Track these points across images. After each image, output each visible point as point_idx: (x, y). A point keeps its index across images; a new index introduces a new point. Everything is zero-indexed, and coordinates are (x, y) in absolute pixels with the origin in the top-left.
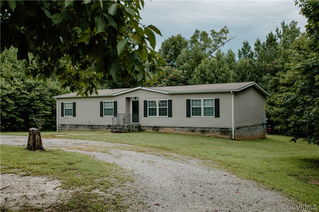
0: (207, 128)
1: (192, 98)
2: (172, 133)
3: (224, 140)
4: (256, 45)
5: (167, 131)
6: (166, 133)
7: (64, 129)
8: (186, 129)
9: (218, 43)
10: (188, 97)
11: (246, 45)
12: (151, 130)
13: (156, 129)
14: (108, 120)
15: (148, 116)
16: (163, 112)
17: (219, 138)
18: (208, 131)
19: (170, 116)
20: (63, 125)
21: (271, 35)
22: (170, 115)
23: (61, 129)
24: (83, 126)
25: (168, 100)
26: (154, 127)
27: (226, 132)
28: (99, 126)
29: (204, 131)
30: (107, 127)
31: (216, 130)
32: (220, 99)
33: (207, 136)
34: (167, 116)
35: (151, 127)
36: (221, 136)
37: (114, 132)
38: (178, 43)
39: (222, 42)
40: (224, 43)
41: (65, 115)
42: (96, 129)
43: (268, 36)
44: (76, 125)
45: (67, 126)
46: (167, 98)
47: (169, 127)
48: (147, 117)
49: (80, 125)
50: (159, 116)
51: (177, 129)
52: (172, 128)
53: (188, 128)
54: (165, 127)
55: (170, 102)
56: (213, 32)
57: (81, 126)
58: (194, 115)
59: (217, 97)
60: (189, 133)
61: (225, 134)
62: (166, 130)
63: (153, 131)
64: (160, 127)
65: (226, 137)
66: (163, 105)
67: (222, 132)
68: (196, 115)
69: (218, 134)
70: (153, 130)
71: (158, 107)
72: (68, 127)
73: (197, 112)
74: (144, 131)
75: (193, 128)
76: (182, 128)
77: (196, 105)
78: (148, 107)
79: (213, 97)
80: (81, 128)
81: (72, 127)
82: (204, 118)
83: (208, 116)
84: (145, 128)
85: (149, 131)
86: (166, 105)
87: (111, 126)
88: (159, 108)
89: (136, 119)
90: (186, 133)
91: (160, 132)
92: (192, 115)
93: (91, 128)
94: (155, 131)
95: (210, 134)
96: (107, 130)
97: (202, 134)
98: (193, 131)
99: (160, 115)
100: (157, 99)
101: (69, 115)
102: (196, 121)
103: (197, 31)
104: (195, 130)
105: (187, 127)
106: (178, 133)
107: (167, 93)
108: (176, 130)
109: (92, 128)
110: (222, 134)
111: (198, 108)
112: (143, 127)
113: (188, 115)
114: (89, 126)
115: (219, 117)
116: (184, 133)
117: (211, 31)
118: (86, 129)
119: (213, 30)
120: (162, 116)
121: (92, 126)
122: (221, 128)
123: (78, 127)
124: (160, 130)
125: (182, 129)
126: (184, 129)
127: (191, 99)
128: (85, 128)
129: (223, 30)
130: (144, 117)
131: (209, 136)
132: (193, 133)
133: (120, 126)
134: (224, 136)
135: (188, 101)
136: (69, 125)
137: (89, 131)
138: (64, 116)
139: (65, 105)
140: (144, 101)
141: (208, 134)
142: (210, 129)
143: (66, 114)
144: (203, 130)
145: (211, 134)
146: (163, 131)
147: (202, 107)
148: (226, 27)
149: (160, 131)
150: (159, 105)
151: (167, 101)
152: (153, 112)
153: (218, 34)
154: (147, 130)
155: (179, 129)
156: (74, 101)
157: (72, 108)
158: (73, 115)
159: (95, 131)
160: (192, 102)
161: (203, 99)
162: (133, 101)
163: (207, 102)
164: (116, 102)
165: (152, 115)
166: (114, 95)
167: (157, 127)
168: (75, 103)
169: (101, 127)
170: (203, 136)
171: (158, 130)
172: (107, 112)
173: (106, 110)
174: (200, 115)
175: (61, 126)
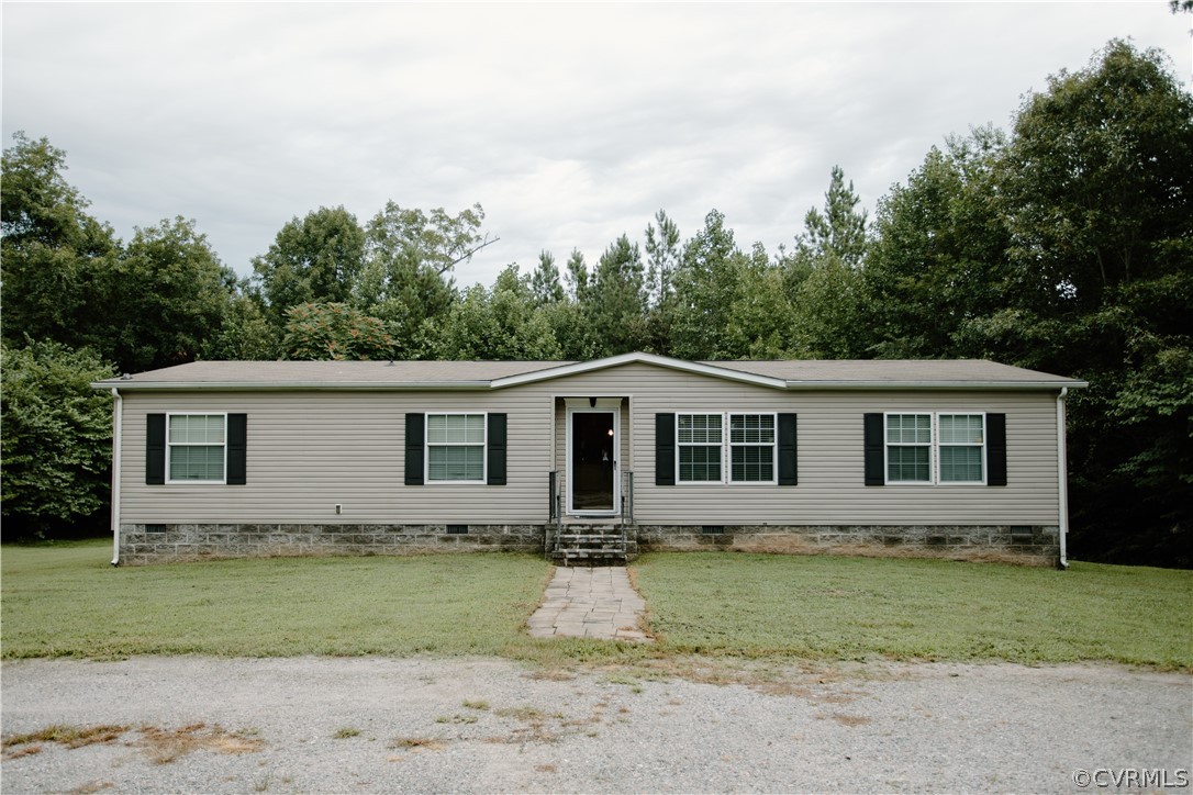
0: (952, 527)
1: (888, 408)
2: (794, 550)
3: (1024, 573)
4: (571, 266)
5: (770, 546)
6: (765, 552)
7: (164, 547)
8: (861, 534)
9: (452, 250)
10: (874, 405)
11: (546, 263)
12: (693, 543)
13: (717, 536)
14: (465, 499)
15: (678, 482)
16: (750, 465)
17: (1006, 563)
18: (959, 540)
19: (791, 481)
20: (151, 527)
21: (623, 244)
22: (789, 477)
23: (141, 550)
24: (293, 528)
25: (780, 415)
26: (706, 528)
27: (1030, 543)
28: (392, 528)
29: (938, 539)
30: (444, 534)
31: (992, 534)
32: (1007, 416)
33: (956, 558)
34: (771, 479)
35: (690, 527)
36: (1014, 558)
37: (570, 560)
38: (348, 232)
39: (466, 248)
40: (469, 254)
41: (171, 478)
42: (378, 541)
44: (248, 528)
45: (184, 531)
46: (773, 408)
47: (782, 528)
48: (673, 484)
49: (275, 527)
50: (734, 479)
51: (818, 535)
52: (797, 530)
53: (872, 531)
54: (765, 525)
55: (788, 421)
56: (440, 216)
57: (279, 532)
58: (898, 479)
59: (995, 407)
60: (877, 548)
61: (1030, 548)
62: (766, 542)
63: (703, 547)
64: (736, 528)
65: (1033, 559)
66: (753, 436)
67: (1016, 540)
68: (906, 477)
69: (1000, 551)
70: (704, 540)
71: (726, 446)
72: (189, 538)
73: (913, 464)
74: (654, 546)
75: (894, 530)
76: (841, 528)
77: (908, 434)
78: (677, 444)
79: (982, 409)
80: (283, 539)
81: (219, 536)
82: (940, 487)
83: (958, 479)
85: (683, 545)
86: (768, 436)
87: (469, 529)
88: (733, 447)
90: (861, 550)
91: (739, 551)
92: (890, 479)
93: (348, 540)
94: (711, 547)
95: (966, 551)
96: (445, 545)
97: (930, 553)
98: (892, 541)
99: (737, 475)
100: (727, 407)
101: (196, 477)
102: (901, 501)
103: (391, 207)
104: (900, 536)
105: (866, 527)
106: (823, 553)
107: (781, 384)
108: (814, 540)
109: (353, 539)
110: (1016, 550)
111: (913, 447)
112: (651, 528)
113: (874, 477)
114: (330, 529)
115: (1004, 483)
116: (851, 548)
117: (433, 211)
118: (313, 544)
119: (441, 211)
120: (748, 479)
121: (355, 527)
122: (1012, 527)
123: (260, 537)
124: (735, 541)
125: (841, 534)
126: (852, 534)
127: (886, 414)
128: (307, 540)
129: (468, 215)
130: (657, 484)
131: (962, 558)
132: (892, 551)
133: (569, 532)
134: (1023, 557)
135: (873, 423)
136: (200, 525)
137: (334, 555)
138: (167, 481)
139: (170, 427)
140: (658, 415)
141: (957, 552)
142: (967, 530)
143: (175, 473)
144: (936, 535)
145: (973, 551)
146: (753, 545)
147: (935, 444)
148: (479, 206)
149: (736, 544)
150: (736, 436)
151: (773, 416)
152: (703, 465)
153: (452, 222)
154: (671, 541)
155: (828, 533)
156: (238, 405)
157: (225, 444)
158: (228, 478)
159: (371, 554)
160: (889, 426)
161: (938, 413)
162: (575, 416)
163: (954, 426)
164: (504, 416)
165: (697, 478)
166: (494, 385)
167: (720, 528)
168: (243, 417)
169: (406, 532)
170: (933, 561)
171: (728, 541)
172: (447, 463)
173: (438, 453)
174: (925, 475)
175: (141, 533)
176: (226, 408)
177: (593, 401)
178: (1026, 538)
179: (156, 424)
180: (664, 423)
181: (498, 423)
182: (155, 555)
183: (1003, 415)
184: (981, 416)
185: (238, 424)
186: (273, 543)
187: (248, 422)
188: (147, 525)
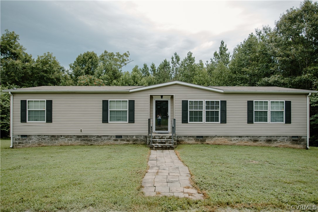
0: (274, 136)
1: (254, 99)
2: (225, 144)
3: (296, 151)
4: (151, 67)
5: (218, 142)
6: (216, 144)
7: (27, 142)
8: (246, 139)
9: (121, 63)
10: (250, 98)
11: (145, 66)
12: (193, 141)
13: (201, 139)
14: (121, 127)
15: (189, 122)
16: (212, 117)
17: (290, 148)
18: (276, 140)
19: (224, 122)
20: (22, 136)
22: (224, 121)
23: (19, 143)
24: (67, 136)
25: (221, 101)
26: (198, 137)
27: (298, 141)
28: (98, 137)
30: (115, 138)
31: (286, 138)
32: (291, 102)
33: (275, 146)
34: (218, 121)
35: (192, 137)
36: (293, 146)
37: (155, 148)
39: (125, 63)
40: (126, 64)
41: (29, 121)
42: (94, 141)
45: (33, 137)
46: (219, 99)
47: (221, 137)
48: (187, 123)
49: (62, 136)
50: (206, 121)
51: (233, 139)
52: (226, 137)
53: (249, 138)
54: (216, 136)
55: (224, 103)
56: (118, 54)
57: (63, 137)
58: (257, 121)
59: (288, 99)
60: (251, 143)
61: (297, 143)
62: (216, 141)
63: (197, 143)
64: (207, 137)
65: (298, 146)
66: (212, 108)
67: (293, 140)
68: (260, 121)
69: (288, 144)
70: (197, 140)
71: (204, 111)
72: (34, 139)
73: (262, 117)
74: (181, 142)
75: (256, 137)
76: (240, 137)
78: (189, 110)
79: (284, 99)
80: (64, 140)
81: (44, 139)
82: (270, 124)
83: (276, 121)
84: (183, 138)
85: (190, 142)
86: (217, 108)
87: (123, 137)
88: (206, 111)
90: (246, 144)
91: (208, 144)
92: (255, 121)
93: (84, 140)
94: (199, 143)
95: (278, 144)
96: (115, 142)
97: (267, 144)
98: (255, 141)
100: (204, 99)
101: (37, 120)
102: (260, 129)
103: (106, 52)
104: (258, 139)
105: (248, 136)
106: (234, 145)
108: (231, 140)
109: (86, 139)
110: (293, 143)
111: (262, 112)
112: (180, 137)
113: (250, 121)
114: (79, 137)
115: (290, 123)
116: (243, 143)
117: (116, 53)
118: (73, 141)
119: (118, 53)
120: (211, 121)
121: (86, 136)
122: (292, 136)
123: (57, 139)
124: (206, 141)
125: (240, 139)
126: (243, 138)
127: (254, 101)
128: (71, 140)
129: (125, 54)
130: (182, 123)
131: (277, 146)
132: (256, 144)
134: (295, 146)
135: (250, 104)
136: (38, 135)
137: (80, 145)
138: (27, 121)
139: (28, 104)
140: (183, 101)
141: (275, 144)
142: (278, 137)
143: (30, 119)
144: (269, 139)
145: (280, 144)
146: (212, 142)
147: (269, 110)
148: (128, 52)
149: (207, 142)
150: (207, 108)
151: (219, 101)
152: (197, 117)
153: (121, 56)
154: (186, 141)
155: (235, 138)
156: (49, 97)
157: (45, 110)
158: (46, 121)
159: (91, 145)
160: (255, 105)
161: (270, 101)
162: (156, 101)
163: (275, 105)
164: (134, 101)
165: (195, 121)
167: (202, 137)
168: (51, 101)
169: (103, 138)
170: (269, 147)
171: (204, 141)
172: (115, 116)
173: (113, 113)
174: (266, 120)
175: (20, 137)
176: (45, 98)
177: (162, 96)
178: (296, 140)
179: (24, 103)
180: (185, 104)
181: (132, 104)
182: (24, 145)
183: (290, 102)
184: (283, 102)
185: (49, 104)
186: (61, 141)
187: (53, 103)
188: (21, 135)
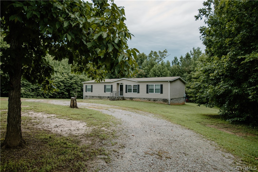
1: (149, 84)
2: (139, 101)
3: (165, 105)
4: (180, 58)
5: (137, 100)
9: (162, 57)
10: (148, 84)
11: (176, 58)
12: (129, 100)
13: (131, 99)
14: (108, 94)
16: (135, 91)
17: (162, 104)
18: (157, 100)
21: (188, 54)
22: (138, 92)
23: (85, 98)
24: (96, 97)
28: (103, 97)
29: (155, 100)
30: (107, 98)
31: (161, 100)
36: (163, 103)
37: (111, 100)
38: (143, 57)
40: (165, 58)
41: (87, 91)
43: (186, 54)
44: (93, 96)
45: (88, 97)
47: (138, 98)
48: (127, 93)
50: (133, 92)
51: (142, 99)
54: (136, 98)
55: (139, 85)
56: (160, 52)
59: (162, 83)
60: (148, 101)
64: (133, 98)
65: (166, 103)
66: (135, 87)
67: (164, 101)
68: (151, 92)
69: (162, 102)
70: (130, 99)
71: (132, 88)
73: (152, 91)
74: (125, 100)
76: (144, 98)
77: (151, 87)
78: (128, 88)
79: (160, 84)
81: (91, 97)
83: (157, 93)
84: (126, 98)
85: (128, 100)
86: (136, 87)
87: (109, 97)
89: (122, 94)
90: (146, 101)
92: (149, 93)
94: (131, 100)
97: (154, 102)
98: (150, 100)
100: (132, 84)
101: (89, 91)
102: (151, 95)
103: (152, 51)
105: (147, 98)
106: (142, 101)
107: (137, 81)
109: (100, 98)
111: (152, 89)
113: (147, 92)
114: (99, 97)
115: (162, 93)
117: (159, 51)
118: (97, 98)
119: (160, 51)
121: (100, 97)
122: (163, 99)
129: (164, 51)
131: (157, 103)
132: (150, 101)
133: (114, 97)
134: (165, 103)
135: (147, 86)
145: (159, 102)
146: (135, 100)
147: (154, 88)
148: (166, 50)
149: (133, 100)
150: (133, 87)
151: (137, 85)
152: (130, 91)
153: (162, 53)
154: (127, 99)
155: (143, 99)
157: (91, 88)
158: (91, 92)
159: (102, 99)
160: (149, 86)
161: (155, 84)
162: (120, 85)
163: (156, 86)
164: (112, 85)
166: (111, 82)
167: (132, 98)
168: (92, 85)
169: (104, 97)
170: (154, 103)
171: (132, 99)
172: (108, 90)
174: (153, 92)
175: (85, 96)
176: (91, 85)
177: (121, 83)
178: (165, 101)
179: (86, 86)
180: (126, 86)
181: (112, 86)
183: (162, 85)
186: (94, 98)
